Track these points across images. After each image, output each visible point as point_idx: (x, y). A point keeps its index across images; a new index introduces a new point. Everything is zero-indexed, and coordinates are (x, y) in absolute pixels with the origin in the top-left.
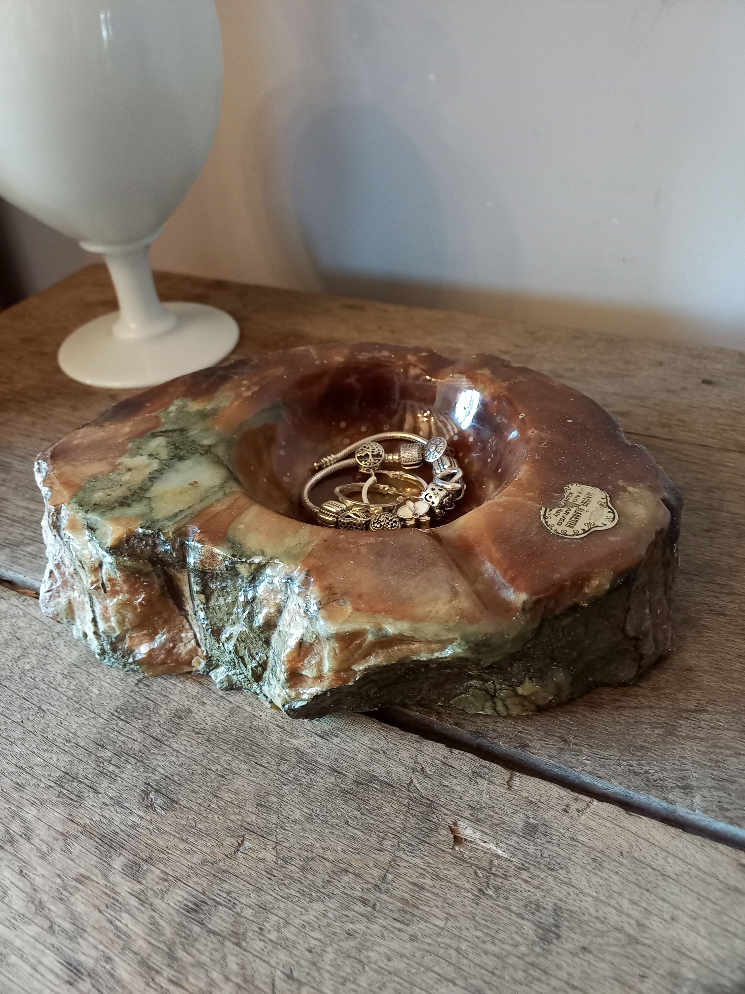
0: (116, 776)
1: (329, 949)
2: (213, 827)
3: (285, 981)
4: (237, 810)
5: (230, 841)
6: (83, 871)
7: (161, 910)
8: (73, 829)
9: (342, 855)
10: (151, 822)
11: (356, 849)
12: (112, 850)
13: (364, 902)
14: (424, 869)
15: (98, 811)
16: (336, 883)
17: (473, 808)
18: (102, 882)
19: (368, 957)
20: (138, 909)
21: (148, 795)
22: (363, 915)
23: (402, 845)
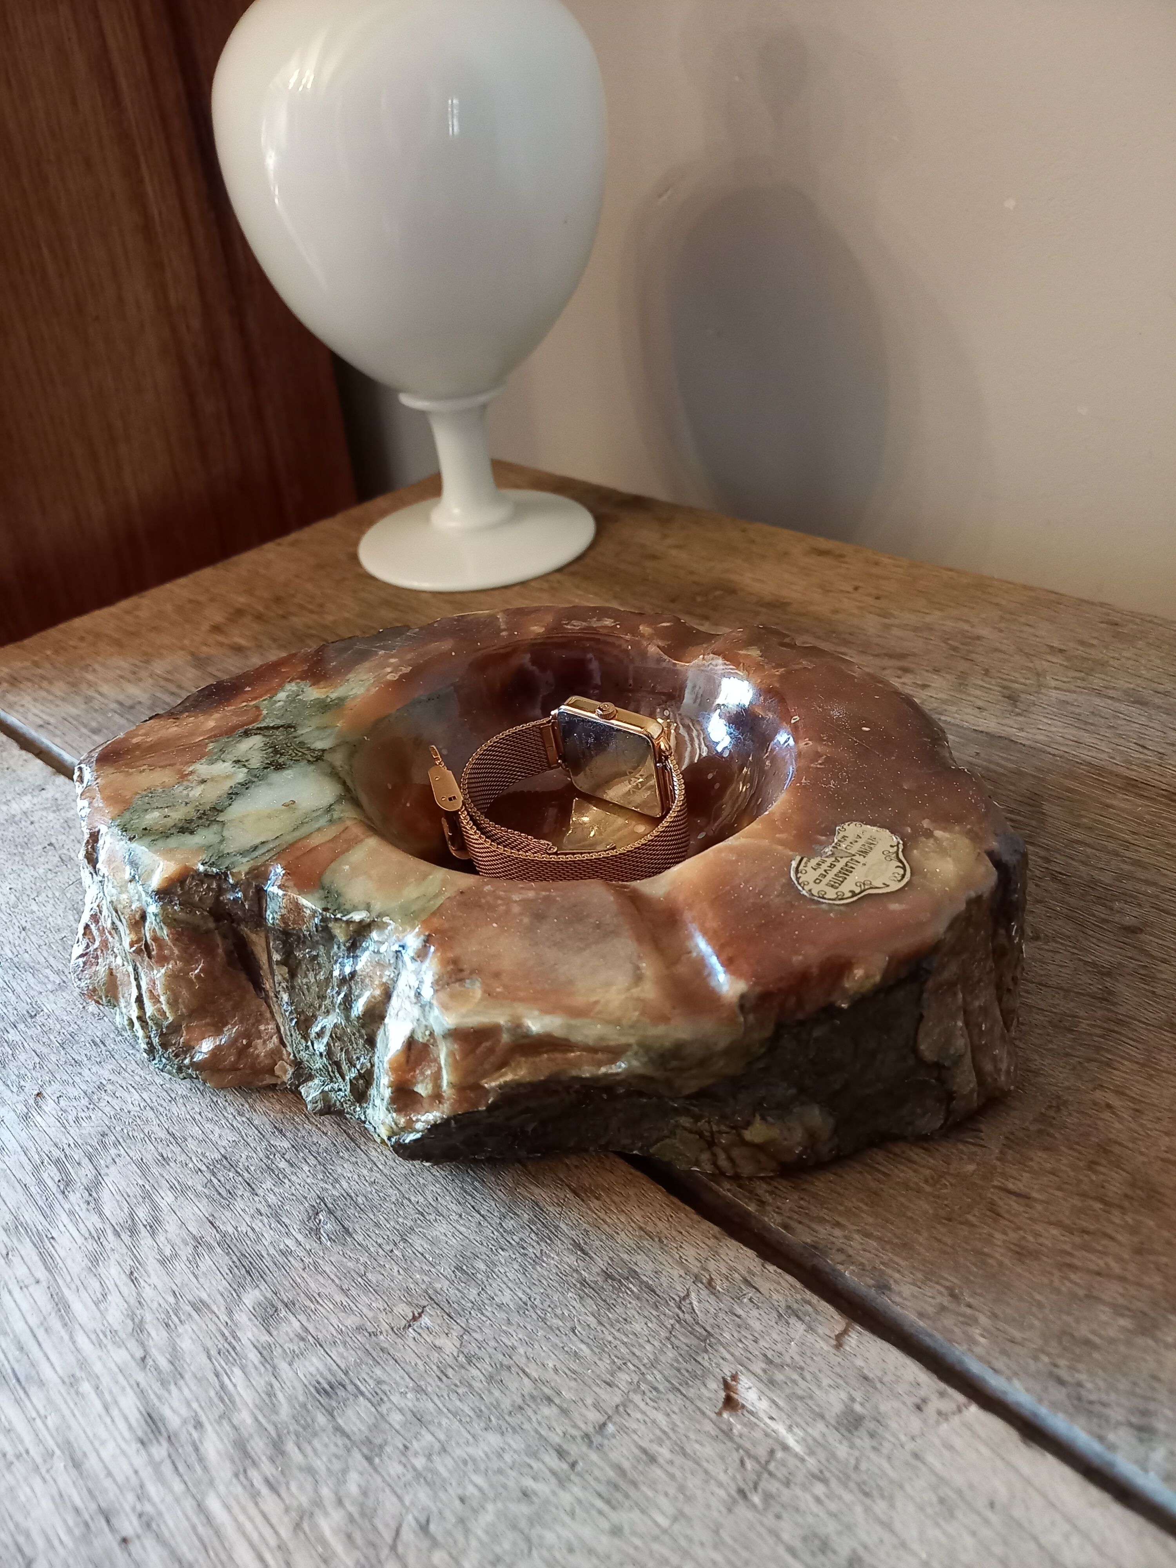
0: (285, 1176)
1: (490, 1507)
2: (386, 1283)
3: (414, 1532)
4: (426, 1268)
5: (404, 1310)
6: (204, 1296)
7: (284, 1377)
8: (210, 1235)
9: (550, 1375)
10: (309, 1252)
11: (574, 1372)
12: (249, 1278)
13: (561, 1453)
14: (665, 1432)
15: (248, 1219)
16: (530, 1412)
17: (769, 1361)
18: (224, 1318)
19: (541, 1537)
20: (256, 1368)
21: (317, 1214)
22: (554, 1473)
23: (643, 1387)
